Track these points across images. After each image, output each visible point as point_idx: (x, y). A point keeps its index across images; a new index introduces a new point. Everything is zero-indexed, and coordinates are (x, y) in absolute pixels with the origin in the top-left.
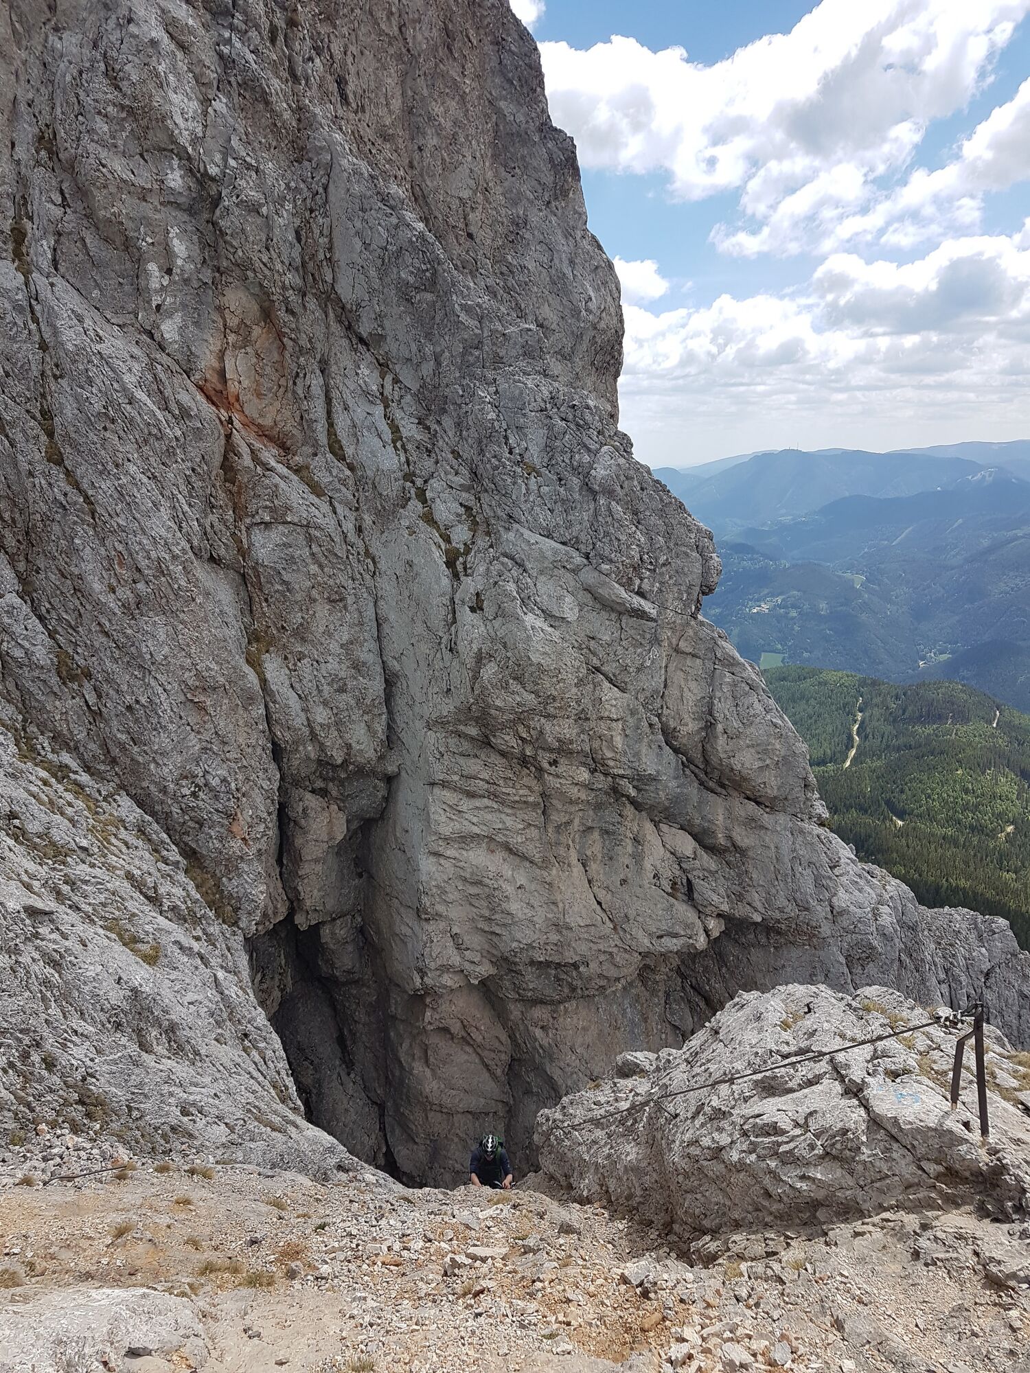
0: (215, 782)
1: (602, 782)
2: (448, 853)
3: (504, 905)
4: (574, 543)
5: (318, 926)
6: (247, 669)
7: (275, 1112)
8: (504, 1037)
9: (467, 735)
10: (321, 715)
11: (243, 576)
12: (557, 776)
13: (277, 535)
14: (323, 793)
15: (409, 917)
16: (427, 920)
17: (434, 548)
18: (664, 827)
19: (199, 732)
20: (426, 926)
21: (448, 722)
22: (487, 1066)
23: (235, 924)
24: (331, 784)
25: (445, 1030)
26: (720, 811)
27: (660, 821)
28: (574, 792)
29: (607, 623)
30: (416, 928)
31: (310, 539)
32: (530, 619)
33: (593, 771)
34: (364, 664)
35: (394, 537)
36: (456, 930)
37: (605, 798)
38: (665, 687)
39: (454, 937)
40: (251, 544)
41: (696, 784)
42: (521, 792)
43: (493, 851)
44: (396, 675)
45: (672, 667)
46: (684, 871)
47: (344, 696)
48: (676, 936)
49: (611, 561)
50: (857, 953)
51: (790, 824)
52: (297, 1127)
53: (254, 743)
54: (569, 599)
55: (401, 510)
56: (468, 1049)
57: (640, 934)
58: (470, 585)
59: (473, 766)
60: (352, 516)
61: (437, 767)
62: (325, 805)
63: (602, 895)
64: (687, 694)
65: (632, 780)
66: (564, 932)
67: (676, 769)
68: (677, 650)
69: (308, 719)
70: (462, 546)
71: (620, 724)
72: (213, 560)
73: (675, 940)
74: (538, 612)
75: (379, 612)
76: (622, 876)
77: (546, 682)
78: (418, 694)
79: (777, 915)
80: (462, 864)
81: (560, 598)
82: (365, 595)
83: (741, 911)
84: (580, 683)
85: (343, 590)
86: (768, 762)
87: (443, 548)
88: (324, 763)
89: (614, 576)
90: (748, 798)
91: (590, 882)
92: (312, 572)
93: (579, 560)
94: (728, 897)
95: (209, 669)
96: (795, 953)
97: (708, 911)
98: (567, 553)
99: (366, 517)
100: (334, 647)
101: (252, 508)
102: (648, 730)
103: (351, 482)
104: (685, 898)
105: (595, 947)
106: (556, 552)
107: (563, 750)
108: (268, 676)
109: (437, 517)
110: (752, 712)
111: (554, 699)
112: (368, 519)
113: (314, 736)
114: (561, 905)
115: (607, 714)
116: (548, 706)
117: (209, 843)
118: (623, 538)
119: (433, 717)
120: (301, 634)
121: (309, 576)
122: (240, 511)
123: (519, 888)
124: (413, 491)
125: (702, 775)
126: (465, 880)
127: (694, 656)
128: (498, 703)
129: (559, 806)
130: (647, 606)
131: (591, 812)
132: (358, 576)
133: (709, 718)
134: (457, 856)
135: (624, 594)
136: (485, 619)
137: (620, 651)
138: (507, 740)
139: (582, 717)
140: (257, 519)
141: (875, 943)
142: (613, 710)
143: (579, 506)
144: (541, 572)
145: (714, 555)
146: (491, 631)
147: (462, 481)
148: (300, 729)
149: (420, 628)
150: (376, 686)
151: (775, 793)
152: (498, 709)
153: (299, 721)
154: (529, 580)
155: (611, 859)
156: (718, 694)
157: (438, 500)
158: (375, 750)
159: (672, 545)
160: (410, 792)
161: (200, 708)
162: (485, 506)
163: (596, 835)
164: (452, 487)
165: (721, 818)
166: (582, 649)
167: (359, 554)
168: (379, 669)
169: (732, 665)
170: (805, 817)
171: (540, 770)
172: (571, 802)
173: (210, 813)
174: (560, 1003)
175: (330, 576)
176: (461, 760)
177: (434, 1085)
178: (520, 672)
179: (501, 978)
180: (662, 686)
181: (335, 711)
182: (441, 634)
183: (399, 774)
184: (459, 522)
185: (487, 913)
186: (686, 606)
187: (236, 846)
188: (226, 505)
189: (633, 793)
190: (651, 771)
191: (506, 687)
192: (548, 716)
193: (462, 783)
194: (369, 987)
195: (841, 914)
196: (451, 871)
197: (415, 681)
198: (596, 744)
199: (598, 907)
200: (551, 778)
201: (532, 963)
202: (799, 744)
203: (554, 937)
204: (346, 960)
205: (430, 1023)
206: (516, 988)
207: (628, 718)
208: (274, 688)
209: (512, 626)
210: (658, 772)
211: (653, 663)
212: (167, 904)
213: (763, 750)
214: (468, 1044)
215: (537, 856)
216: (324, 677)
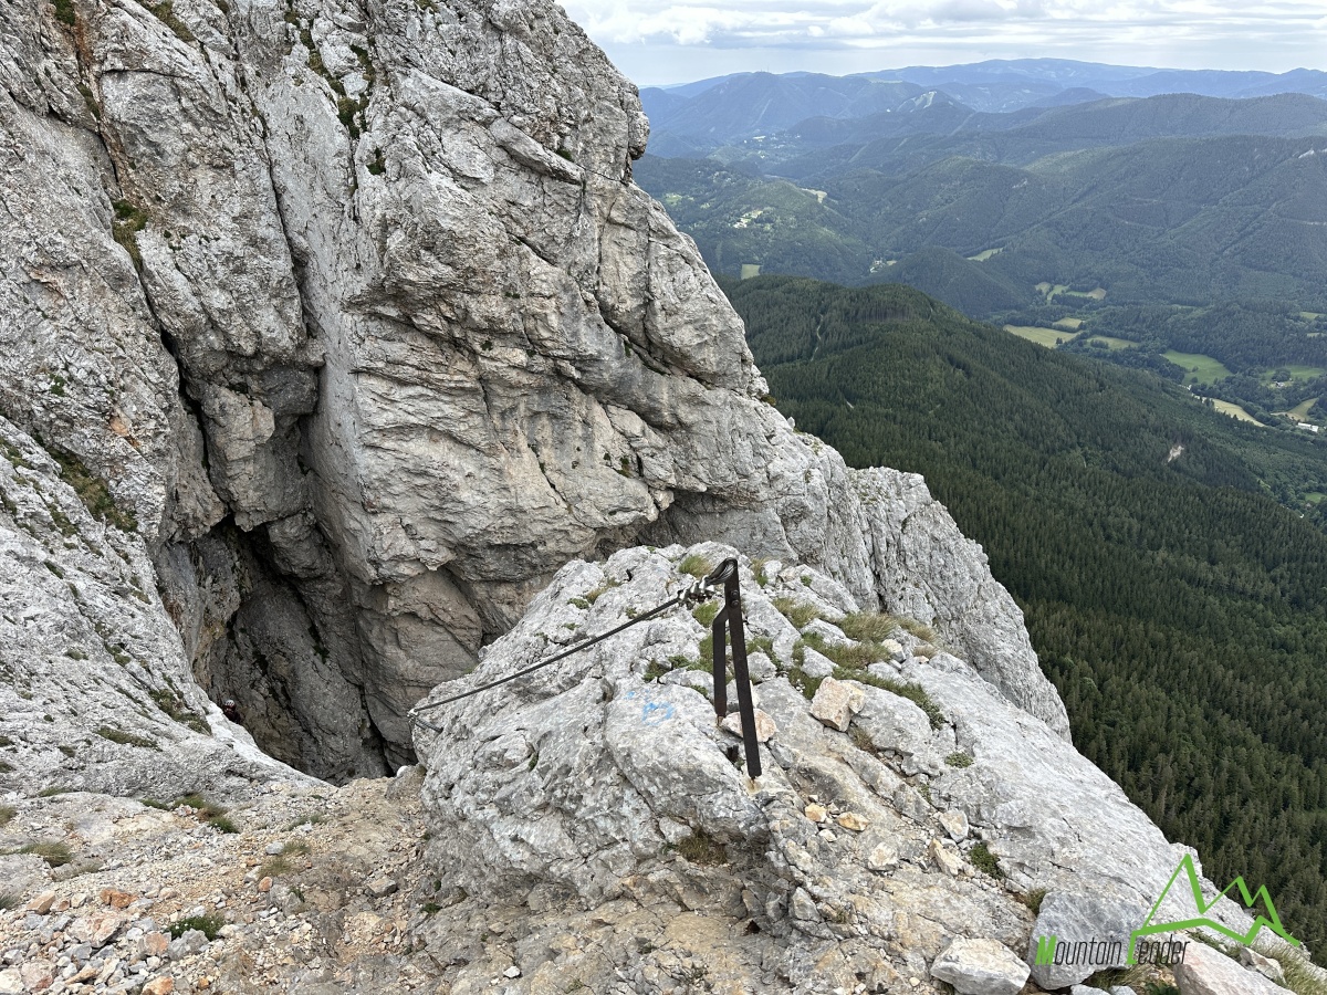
0: (81, 375)
1: (540, 363)
2: (386, 445)
3: (453, 494)
4: (480, 90)
5: (265, 527)
6: (111, 245)
7: (141, 726)
8: (473, 615)
9: (388, 317)
10: (219, 300)
11: (100, 136)
12: (492, 359)
13: (133, 85)
14: (242, 389)
15: (357, 513)
16: (374, 513)
17: (324, 99)
18: (612, 409)
19: (54, 319)
20: (374, 520)
21: (364, 303)
22: (460, 642)
23: (133, 528)
24: (249, 378)
25: (413, 615)
26: (665, 389)
27: (608, 403)
28: (513, 375)
29: (528, 186)
30: (365, 522)
31: (178, 92)
32: (435, 178)
33: (531, 354)
34: (264, 240)
35: (281, 88)
36: (407, 521)
37: (548, 381)
38: (600, 260)
39: (407, 528)
40: (103, 97)
41: (640, 363)
42: (456, 378)
43: (436, 441)
44: (305, 253)
45: (606, 241)
46: (634, 449)
47: (244, 278)
48: (627, 510)
49: (524, 112)
50: (791, 512)
51: (730, 399)
52: (170, 737)
53: (133, 331)
54: (481, 156)
55: (286, 57)
56: (438, 629)
57: (594, 512)
58: (368, 141)
59: (397, 350)
60: (230, 66)
61: (358, 353)
62: (247, 401)
63: (555, 477)
64: (623, 269)
65: (573, 361)
66: (519, 515)
67: (619, 348)
68: (609, 220)
69: (202, 304)
70: (358, 98)
71: (553, 300)
72: (54, 115)
73: (626, 515)
74: (446, 170)
75: (276, 180)
76: (574, 459)
77: (462, 252)
78: (329, 273)
79: (720, 484)
80: (403, 456)
81: (471, 156)
82: (255, 160)
83: (688, 482)
84: (503, 254)
85: (228, 154)
86: (706, 338)
87: (335, 99)
88: (234, 354)
89: (528, 130)
90: (691, 376)
91: (542, 466)
92: (185, 132)
93: (488, 111)
94: (676, 471)
95: (53, 243)
96: (737, 516)
97: (656, 484)
98: (474, 101)
99: (247, 67)
100: (225, 221)
101: (99, 53)
102: (585, 308)
103: (223, 24)
104: (636, 475)
105: (550, 527)
106: (460, 101)
107: (494, 331)
108: (143, 254)
109: (327, 64)
110: (688, 287)
111: (474, 271)
112: (250, 69)
113: (214, 325)
114: (513, 490)
115: (537, 290)
116: (470, 280)
117: (83, 441)
118: (536, 85)
119: (347, 296)
120: (182, 205)
121: (184, 137)
122: (84, 57)
123: (468, 476)
124: (297, 33)
125: (646, 355)
126: (408, 471)
127: (628, 227)
128: (411, 277)
129: (500, 391)
130: (569, 167)
131: (536, 397)
132: (245, 138)
133: (647, 294)
134: (397, 447)
135: (541, 151)
136: (388, 181)
137: (545, 218)
138: (428, 319)
139: (510, 294)
140: (107, 66)
141: (807, 503)
142: (544, 285)
143: (483, 47)
144: (447, 124)
145: (640, 113)
146: (394, 194)
147: (351, 20)
148: (192, 316)
149: (320, 196)
150: (282, 265)
151: (715, 370)
152: (411, 283)
153: (192, 305)
154: (432, 133)
155: (561, 442)
156: (654, 268)
157: (325, 44)
158: (291, 338)
159: (593, 98)
160: (338, 384)
161: (50, 289)
162: (380, 50)
163: (544, 420)
164: (340, 28)
165: (665, 396)
166: (502, 216)
167: (243, 111)
168: (283, 246)
169: (667, 237)
170: (744, 391)
171: (474, 353)
172: (512, 387)
173: (79, 409)
174: (524, 580)
175: (209, 137)
176: (386, 345)
177: (409, 663)
178: (431, 241)
179: (462, 563)
180: (597, 260)
181: (236, 295)
182: (342, 201)
183: (325, 365)
184: (352, 68)
185: (437, 503)
186: (615, 170)
187: (118, 446)
188: (65, 49)
189: (577, 375)
190: (592, 351)
191: (417, 259)
192: (472, 293)
193: (390, 370)
194: (333, 581)
195: (776, 478)
196: (392, 462)
197: (324, 259)
198: (531, 324)
199: (552, 491)
200: (485, 361)
201: (491, 546)
202: (734, 319)
203: (509, 521)
204: (303, 558)
205: (394, 610)
206: (478, 571)
207: (562, 295)
208: (152, 268)
209: (415, 187)
210: (599, 352)
211: (583, 234)
212: (22, 510)
213: (700, 326)
214: (438, 624)
215: (483, 443)
216: (216, 256)
